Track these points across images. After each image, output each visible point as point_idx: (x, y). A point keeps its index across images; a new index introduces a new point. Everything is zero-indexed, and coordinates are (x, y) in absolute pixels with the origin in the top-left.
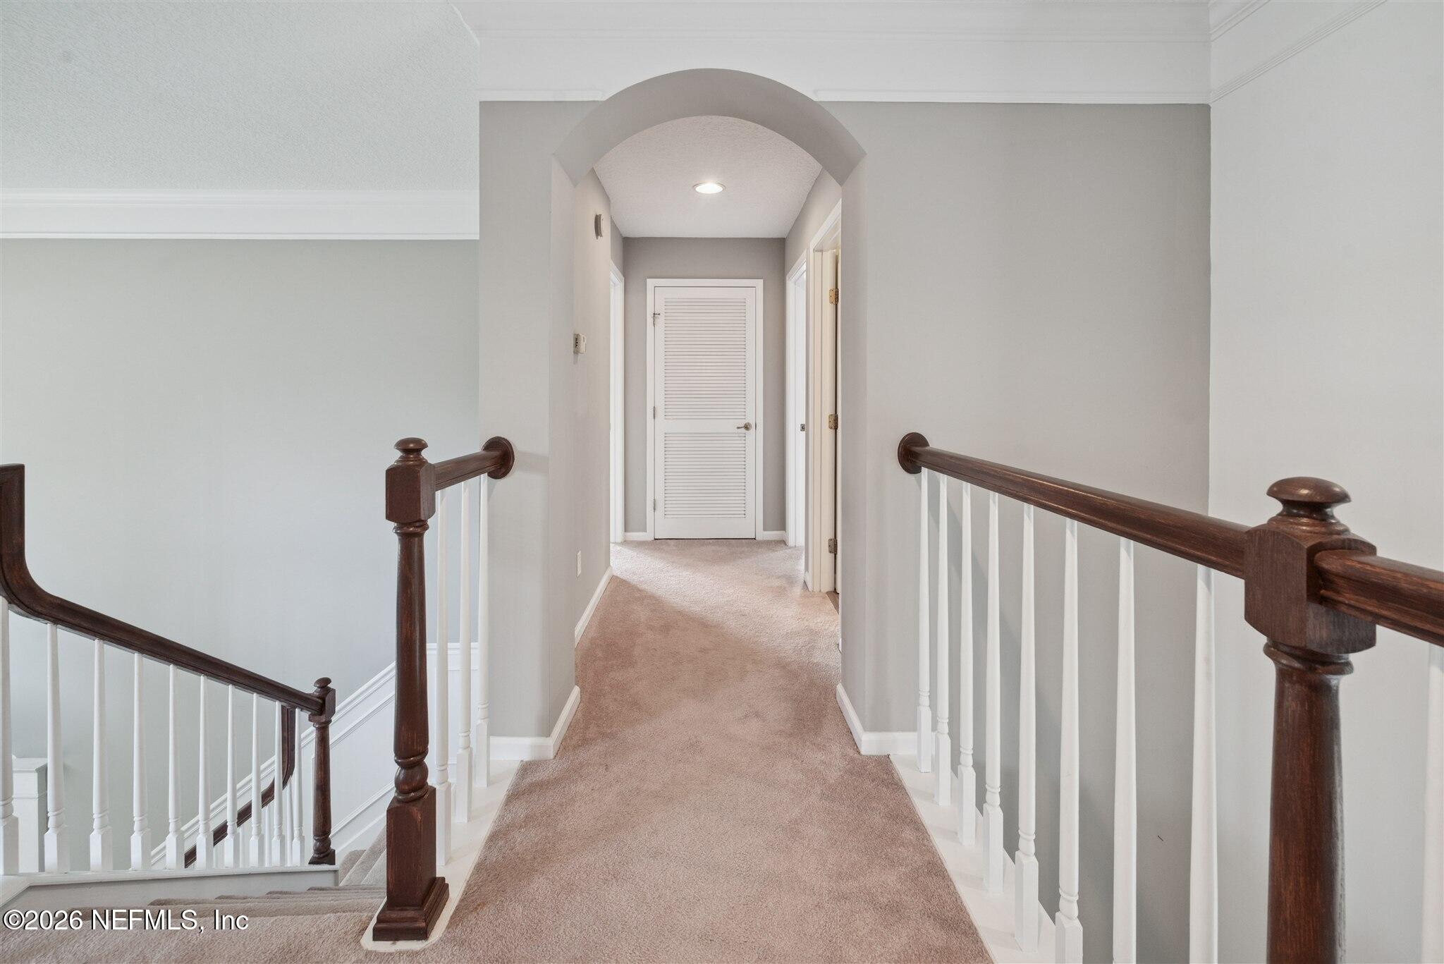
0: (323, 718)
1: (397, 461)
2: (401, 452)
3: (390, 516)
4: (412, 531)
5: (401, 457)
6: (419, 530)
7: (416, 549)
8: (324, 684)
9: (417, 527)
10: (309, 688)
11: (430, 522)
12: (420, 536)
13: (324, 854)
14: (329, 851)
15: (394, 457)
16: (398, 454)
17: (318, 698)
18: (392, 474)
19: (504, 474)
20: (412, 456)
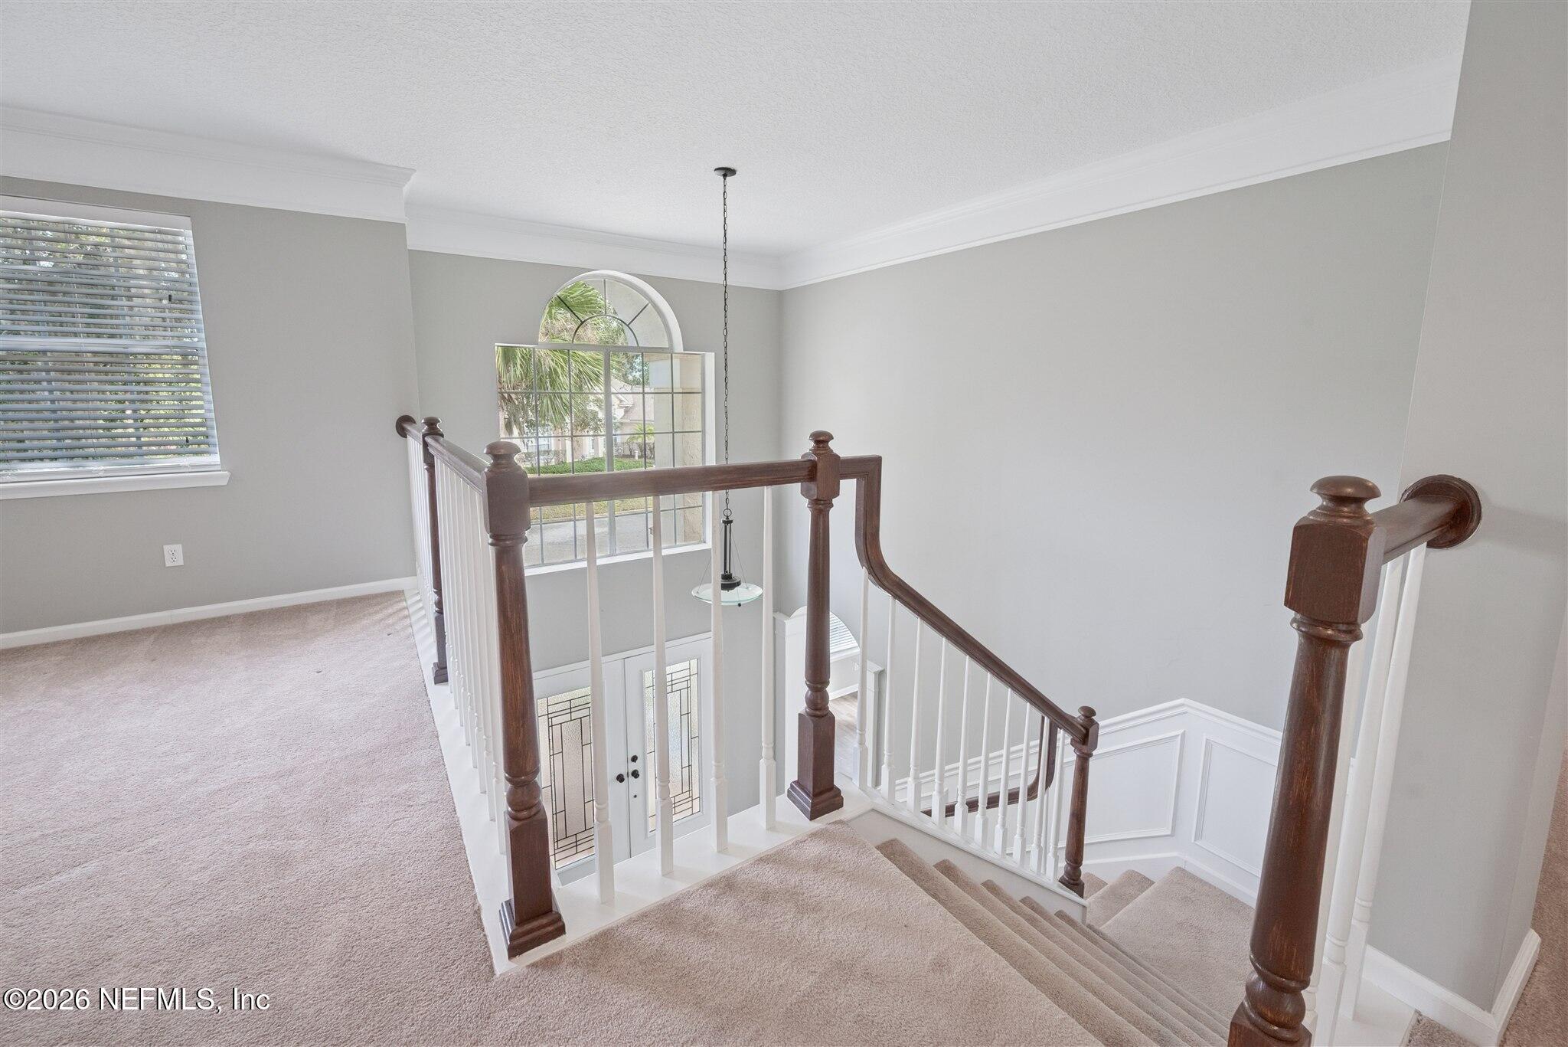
0: (1085, 749)
1: (1313, 513)
2: (1324, 498)
3: (1290, 602)
4: (1329, 635)
5: (1322, 507)
6: (1343, 637)
7: (1332, 672)
8: (1089, 713)
9: (1339, 631)
10: (1074, 712)
11: (1364, 628)
12: (1344, 647)
13: (1073, 881)
14: (1078, 882)
15: (1310, 503)
16: (1317, 501)
17: (1082, 726)
18: (1304, 534)
19: (1452, 543)
20: (1346, 509)
